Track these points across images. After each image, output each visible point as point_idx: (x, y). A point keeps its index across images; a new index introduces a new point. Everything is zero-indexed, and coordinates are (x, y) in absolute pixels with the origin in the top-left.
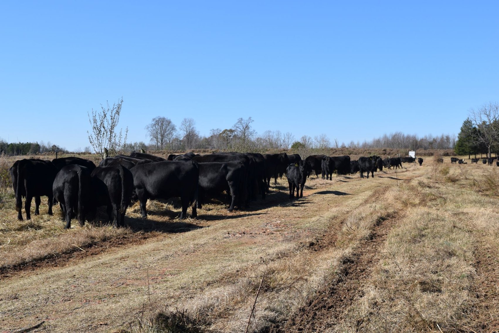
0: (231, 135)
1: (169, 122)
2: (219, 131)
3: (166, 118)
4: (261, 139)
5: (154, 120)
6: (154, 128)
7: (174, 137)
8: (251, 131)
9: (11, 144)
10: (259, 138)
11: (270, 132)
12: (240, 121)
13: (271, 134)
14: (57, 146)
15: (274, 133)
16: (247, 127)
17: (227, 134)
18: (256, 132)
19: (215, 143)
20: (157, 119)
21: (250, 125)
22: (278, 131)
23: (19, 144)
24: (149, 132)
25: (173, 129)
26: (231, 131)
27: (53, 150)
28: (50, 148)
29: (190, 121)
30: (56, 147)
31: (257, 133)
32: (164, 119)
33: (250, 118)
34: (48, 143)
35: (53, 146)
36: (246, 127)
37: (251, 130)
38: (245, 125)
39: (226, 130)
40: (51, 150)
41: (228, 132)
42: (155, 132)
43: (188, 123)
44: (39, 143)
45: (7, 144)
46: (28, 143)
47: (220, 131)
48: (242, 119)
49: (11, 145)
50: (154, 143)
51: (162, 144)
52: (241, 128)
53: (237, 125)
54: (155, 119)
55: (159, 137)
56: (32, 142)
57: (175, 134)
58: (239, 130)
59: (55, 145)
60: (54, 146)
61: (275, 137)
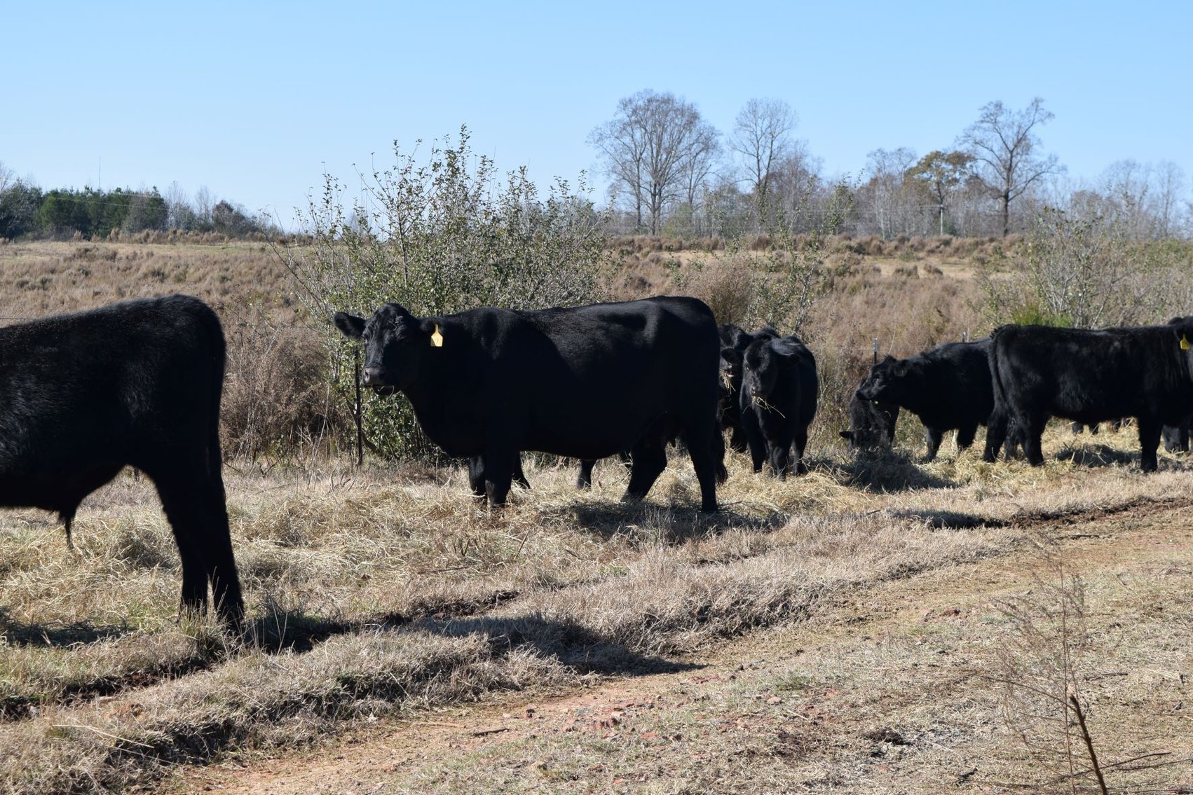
0: (957, 175)
1: (693, 118)
2: (905, 159)
3: (677, 97)
4: (1094, 197)
5: (625, 104)
6: (627, 140)
7: (712, 180)
8: (1040, 159)
9: (55, 193)
10: (1083, 193)
11: (1130, 165)
12: (993, 113)
13: (1135, 175)
14: (236, 209)
15: (1148, 170)
16: (1022, 142)
17: (941, 174)
18: (1059, 163)
19: (880, 211)
20: (641, 103)
21: (1036, 132)
22: (1170, 164)
23: (83, 196)
24: (607, 158)
25: (708, 145)
26: (959, 159)
27: (219, 223)
28: (207, 214)
29: (775, 113)
30: (231, 210)
31: (1064, 168)
32: (668, 100)
33: (1036, 103)
34: (201, 196)
35: (218, 208)
36: (1019, 141)
37: (1039, 155)
38: (1011, 136)
39: (937, 155)
40: (211, 221)
41: (944, 165)
42: (629, 157)
43: (766, 123)
44: (163, 193)
45: (37, 191)
46: (119, 190)
47: (913, 158)
48: (999, 106)
49: (52, 198)
50: (625, 203)
51: (655, 209)
52: (997, 145)
53: (978, 135)
54: (630, 101)
55: (647, 178)
56: (134, 189)
57: (714, 171)
58: (984, 152)
59: (229, 202)
60: (224, 207)
61: (1156, 190)
